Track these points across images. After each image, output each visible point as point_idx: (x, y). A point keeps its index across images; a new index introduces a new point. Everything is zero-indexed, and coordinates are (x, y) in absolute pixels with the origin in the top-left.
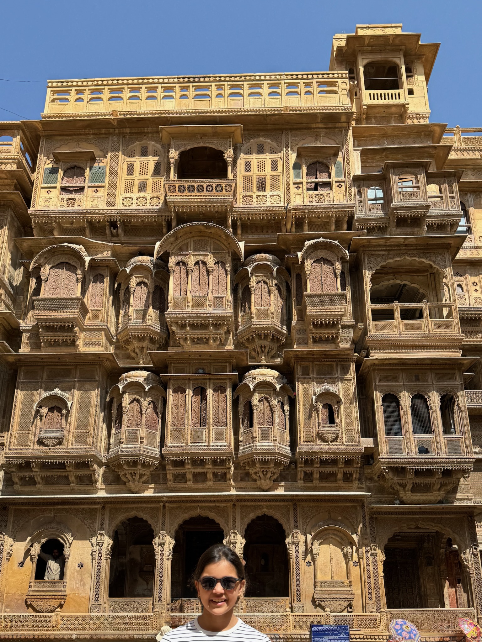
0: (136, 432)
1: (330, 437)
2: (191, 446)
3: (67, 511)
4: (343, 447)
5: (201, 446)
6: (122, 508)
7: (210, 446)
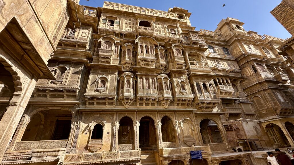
0: (129, 89)
1: (184, 93)
3: (104, 114)
5: (149, 95)
6: (123, 113)
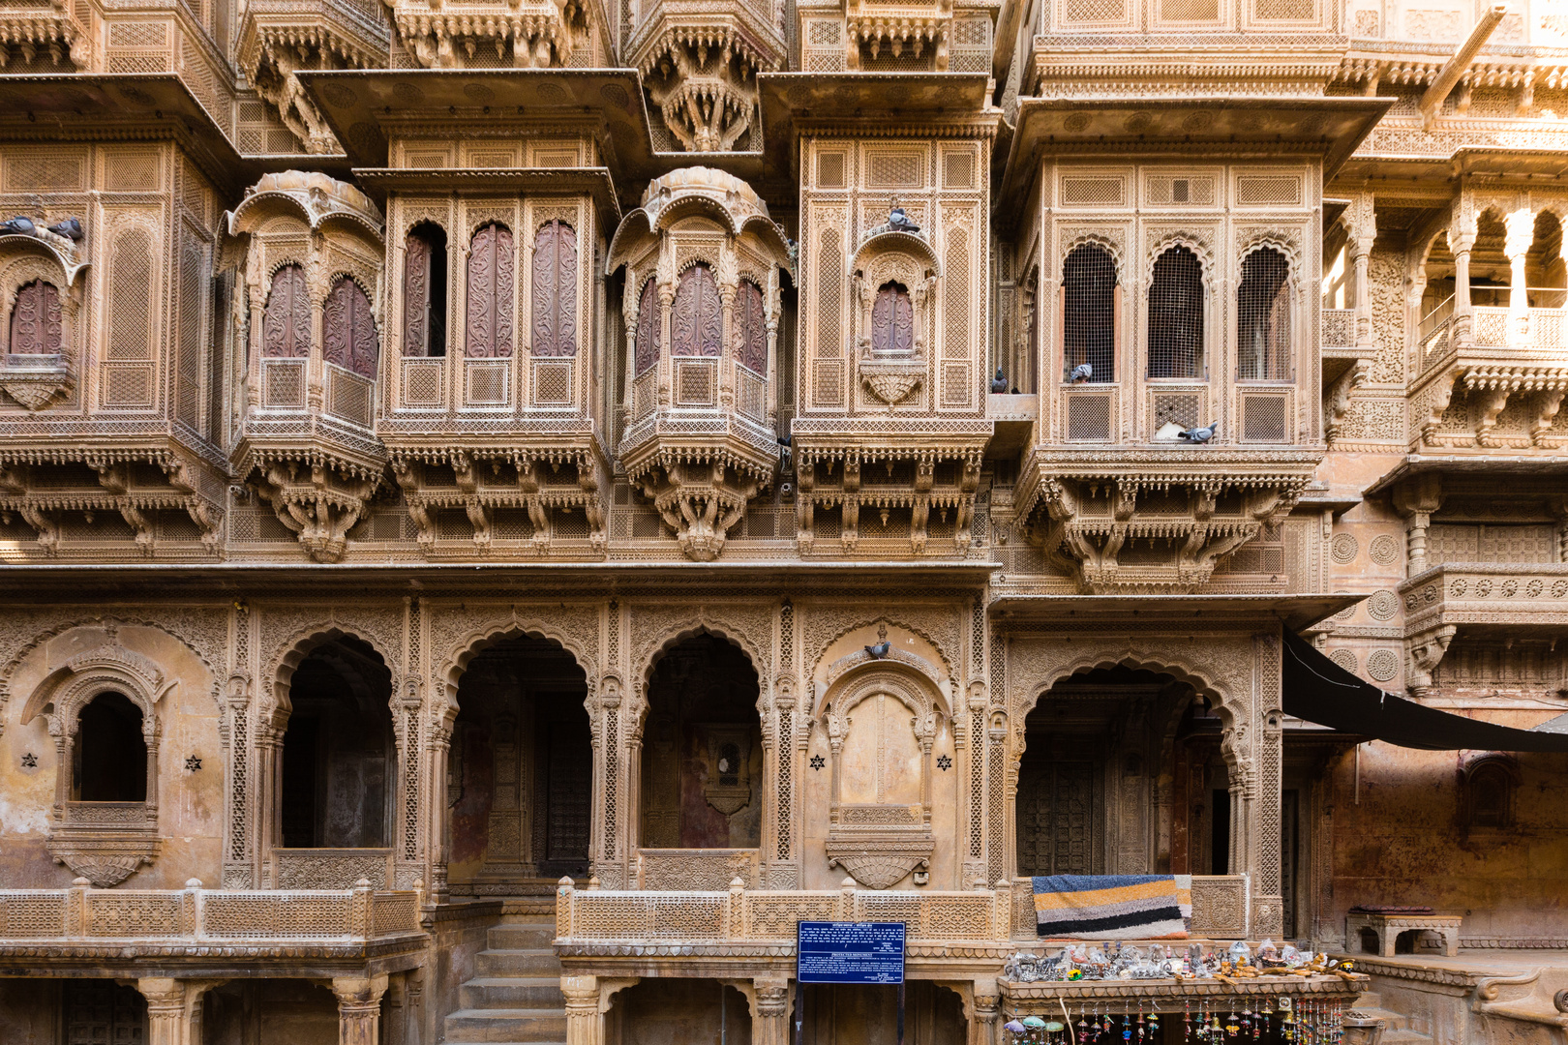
0: (295, 370)
1: (892, 388)
2: (464, 416)
4: (931, 420)
5: (496, 415)
7: (523, 415)
